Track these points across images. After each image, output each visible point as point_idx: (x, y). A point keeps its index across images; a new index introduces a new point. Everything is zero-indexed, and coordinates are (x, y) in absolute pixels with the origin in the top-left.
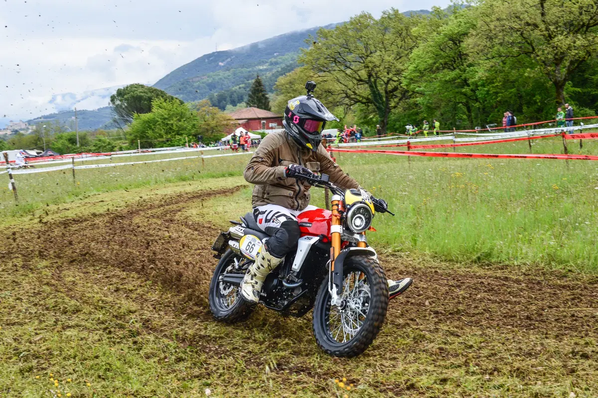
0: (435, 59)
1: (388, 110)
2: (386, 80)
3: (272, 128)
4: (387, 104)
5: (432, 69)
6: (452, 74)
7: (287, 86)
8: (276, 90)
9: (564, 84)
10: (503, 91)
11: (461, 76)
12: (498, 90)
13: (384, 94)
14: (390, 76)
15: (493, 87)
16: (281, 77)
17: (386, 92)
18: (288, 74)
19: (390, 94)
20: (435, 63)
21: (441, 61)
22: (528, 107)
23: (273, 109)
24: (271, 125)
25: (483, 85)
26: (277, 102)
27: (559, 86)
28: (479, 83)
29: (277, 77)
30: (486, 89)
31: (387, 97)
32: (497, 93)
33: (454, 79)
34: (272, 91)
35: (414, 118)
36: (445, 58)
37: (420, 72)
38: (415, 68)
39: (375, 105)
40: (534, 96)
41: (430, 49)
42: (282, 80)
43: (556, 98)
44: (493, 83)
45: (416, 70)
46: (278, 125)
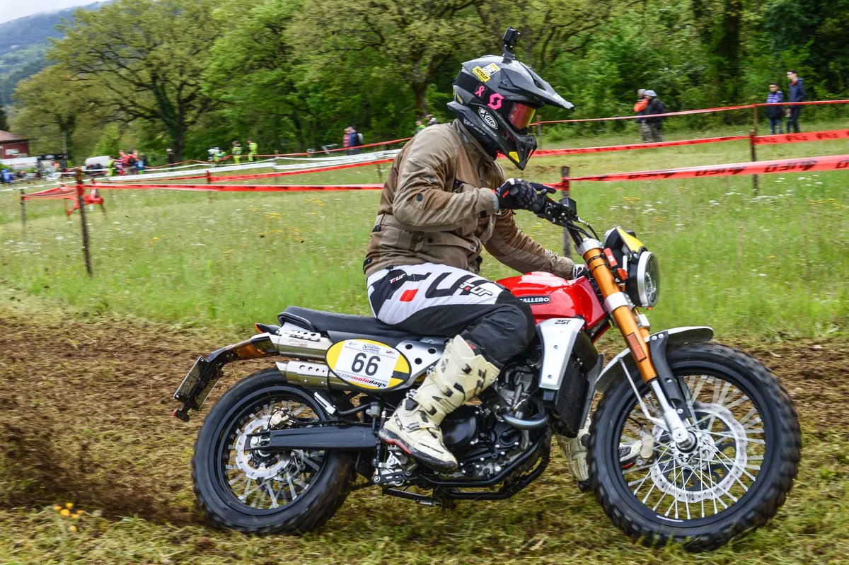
0: (247, 53)
1: (183, 127)
2: (178, 83)
3: (11, 157)
4: (182, 118)
5: (243, 68)
6: (271, 75)
7: (33, 94)
8: (16, 100)
9: (424, 88)
10: (343, 98)
11: (284, 78)
12: (336, 97)
13: (176, 104)
14: (184, 77)
15: (330, 92)
16: (22, 81)
17: (180, 101)
18: (33, 76)
19: (185, 103)
20: (247, 59)
21: (256, 56)
22: (379, 120)
23: (12, 128)
24: (9, 152)
25: (316, 90)
26: (18, 118)
27: (418, 90)
28: (310, 87)
29: (16, 80)
30: (320, 95)
31: (180, 109)
32: (335, 101)
33: (274, 83)
34: (9, 102)
36: (260, 51)
37: (226, 72)
38: (220, 66)
39: (165, 121)
40: (385, 104)
41: (240, 39)
42: (24, 85)
43: (414, 108)
44: (329, 87)
45: (221, 69)
46: (20, 152)
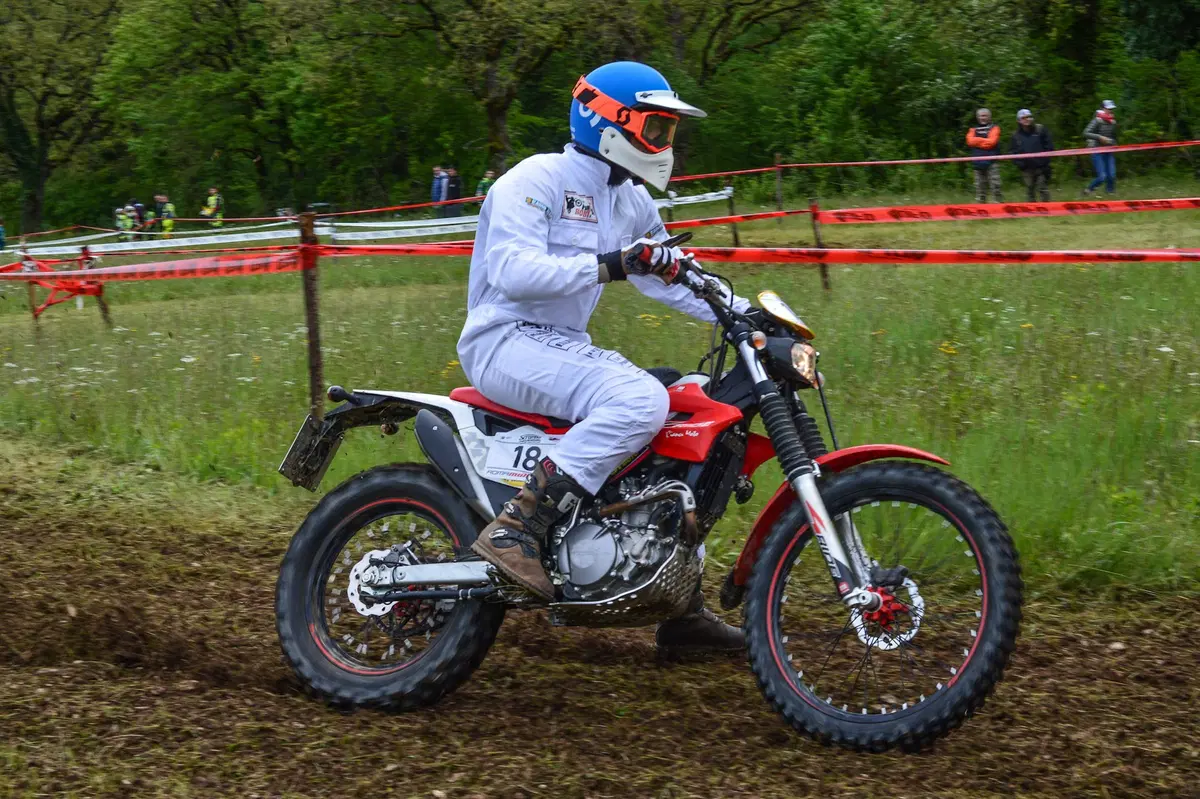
0: (180, 39)
1: (45, 169)
2: (38, 92)
4: (44, 153)
6: (222, 81)
9: (505, 107)
10: (362, 121)
11: (246, 85)
12: (350, 119)
13: (31, 125)
14: (50, 81)
15: (333, 111)
17: (41, 122)
19: (50, 127)
20: (177, 51)
21: (195, 44)
22: (422, 161)
25: (308, 107)
27: (497, 111)
28: (298, 101)
30: (317, 115)
31: (41, 136)
32: (342, 126)
33: (227, 94)
35: (103, 189)
36: (204, 37)
37: (140, 70)
38: (129, 60)
39: (13, 157)
40: (436, 133)
41: (168, 13)
43: (490, 141)
44: (335, 101)
45: (132, 67)
